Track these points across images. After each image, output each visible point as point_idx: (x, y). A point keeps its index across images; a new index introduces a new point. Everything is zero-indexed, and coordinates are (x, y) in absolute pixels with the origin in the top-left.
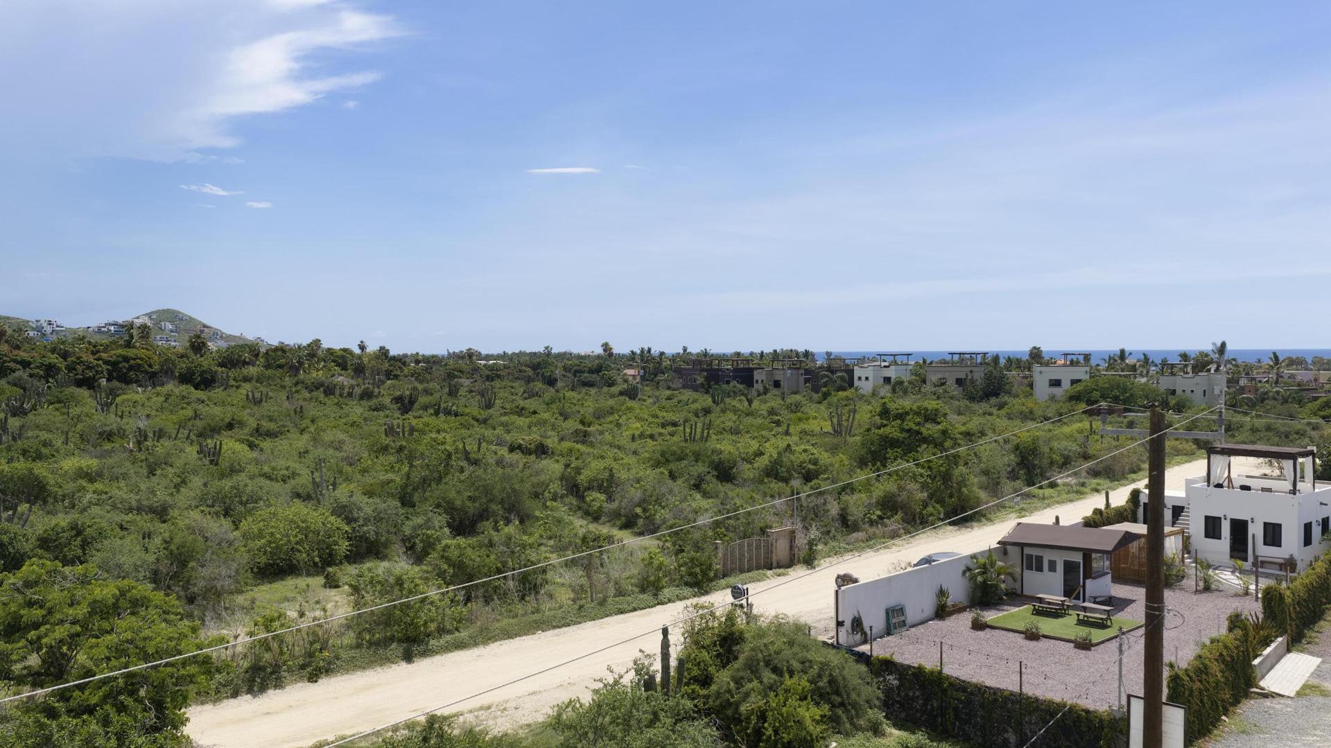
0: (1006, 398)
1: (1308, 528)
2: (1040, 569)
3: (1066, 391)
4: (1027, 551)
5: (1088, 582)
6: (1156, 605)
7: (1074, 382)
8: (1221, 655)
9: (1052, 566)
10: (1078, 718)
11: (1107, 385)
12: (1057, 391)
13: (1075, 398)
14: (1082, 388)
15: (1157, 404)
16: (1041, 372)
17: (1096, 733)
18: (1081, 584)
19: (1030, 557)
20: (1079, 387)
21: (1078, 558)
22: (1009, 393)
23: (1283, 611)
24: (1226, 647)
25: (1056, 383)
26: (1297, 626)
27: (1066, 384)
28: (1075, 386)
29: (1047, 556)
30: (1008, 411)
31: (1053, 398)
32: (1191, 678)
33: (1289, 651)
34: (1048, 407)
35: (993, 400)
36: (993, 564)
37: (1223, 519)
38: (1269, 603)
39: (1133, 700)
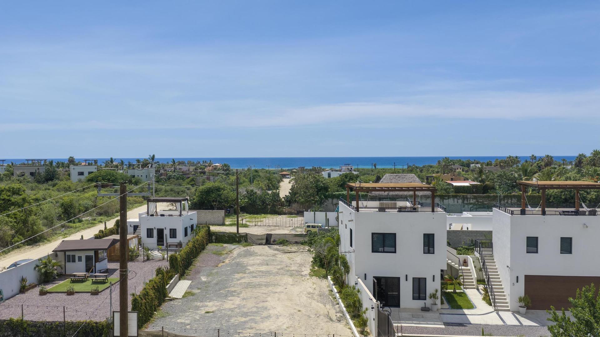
0: (57, 181)
1: (186, 229)
2: (74, 261)
3: (86, 177)
4: (67, 253)
5: (97, 264)
6: (124, 270)
7: (90, 173)
8: (154, 286)
9: (80, 259)
10: (92, 327)
11: (105, 174)
12: (82, 177)
13: (90, 180)
14: (94, 176)
15: (127, 182)
16: (74, 169)
17: (100, 332)
18: (94, 265)
19: (69, 256)
20: (92, 175)
21: (92, 253)
22: (58, 179)
23: (177, 264)
24: (155, 283)
25: (81, 174)
26: (183, 269)
27: (86, 174)
28: (90, 175)
29: (77, 255)
30: (58, 187)
31: (80, 181)
32: (141, 299)
33: (180, 280)
34: (78, 185)
35: (50, 183)
36: (50, 262)
37: (154, 229)
38: (172, 262)
39: (115, 314)
